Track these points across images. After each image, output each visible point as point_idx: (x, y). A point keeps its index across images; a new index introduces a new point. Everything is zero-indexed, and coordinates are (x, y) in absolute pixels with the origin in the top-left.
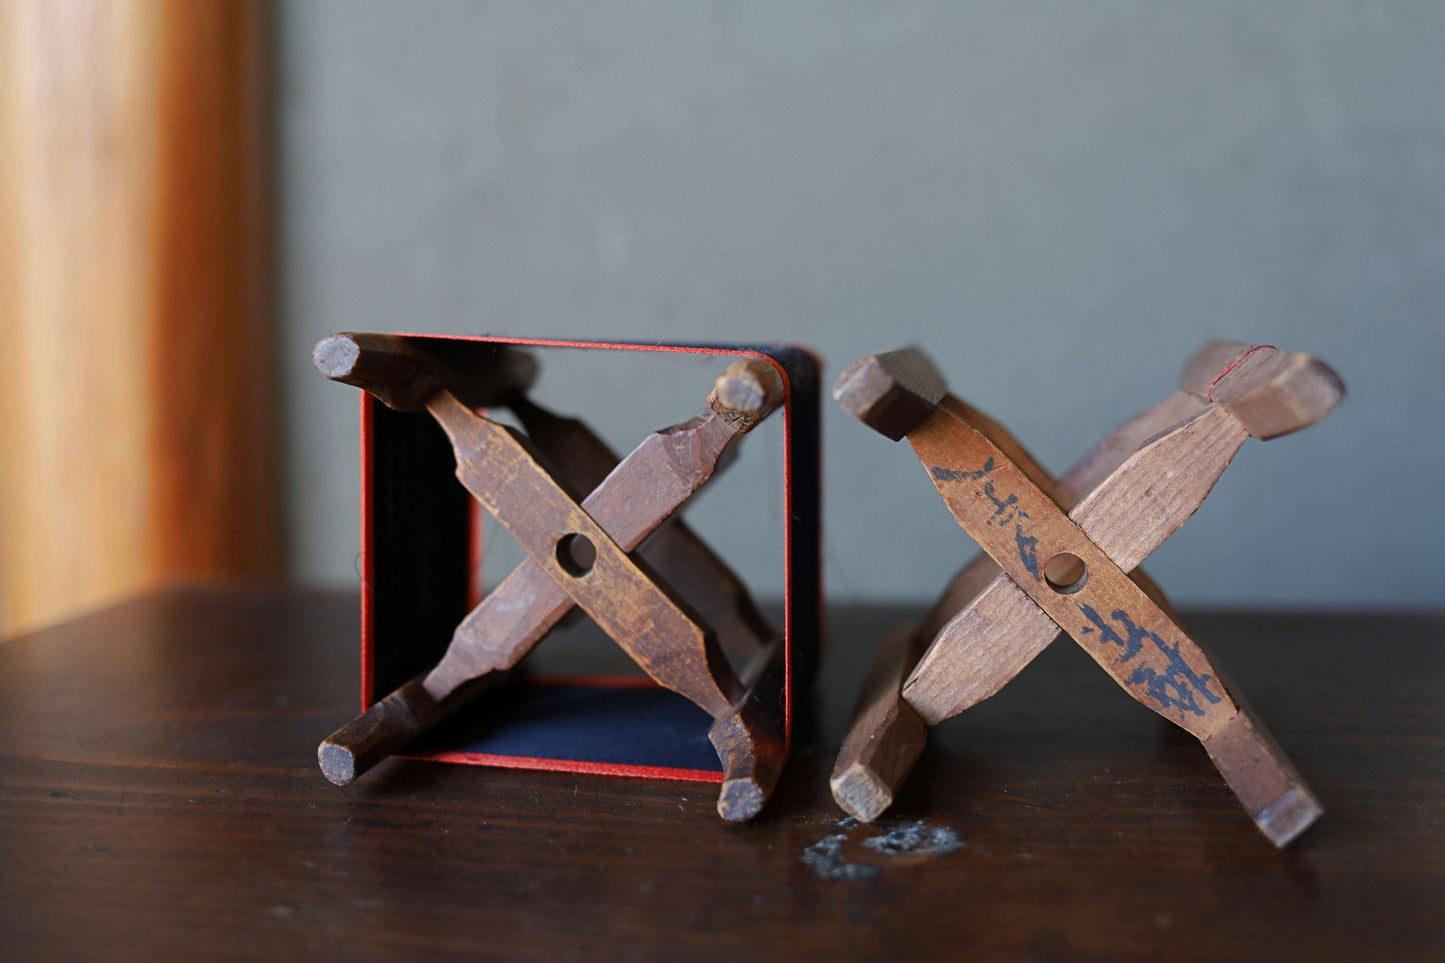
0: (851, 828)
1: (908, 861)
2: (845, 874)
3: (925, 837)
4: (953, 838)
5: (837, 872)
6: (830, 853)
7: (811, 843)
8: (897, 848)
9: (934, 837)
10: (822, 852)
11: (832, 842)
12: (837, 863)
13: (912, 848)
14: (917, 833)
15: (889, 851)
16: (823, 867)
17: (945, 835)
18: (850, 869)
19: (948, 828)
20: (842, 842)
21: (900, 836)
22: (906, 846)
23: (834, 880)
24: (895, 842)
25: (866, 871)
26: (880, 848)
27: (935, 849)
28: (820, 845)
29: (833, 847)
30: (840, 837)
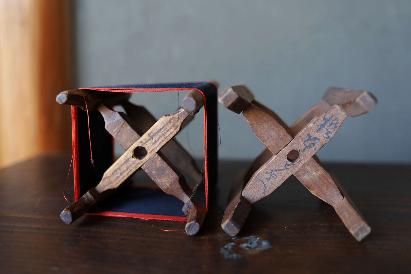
0: (236, 240)
1: (253, 253)
2: (233, 257)
3: (259, 243)
4: (268, 244)
5: (230, 256)
6: (229, 250)
7: (223, 246)
8: (250, 248)
9: (262, 244)
10: (227, 249)
11: (230, 246)
12: (231, 253)
13: (255, 248)
14: (257, 242)
15: (247, 249)
16: (226, 255)
17: (265, 243)
18: (235, 255)
19: (267, 241)
20: (233, 246)
21: (251, 243)
22: (253, 247)
23: (229, 259)
24: (249, 246)
25: (240, 256)
26: (244, 248)
27: (262, 248)
28: (226, 246)
29: (230, 247)
30: (232, 244)
